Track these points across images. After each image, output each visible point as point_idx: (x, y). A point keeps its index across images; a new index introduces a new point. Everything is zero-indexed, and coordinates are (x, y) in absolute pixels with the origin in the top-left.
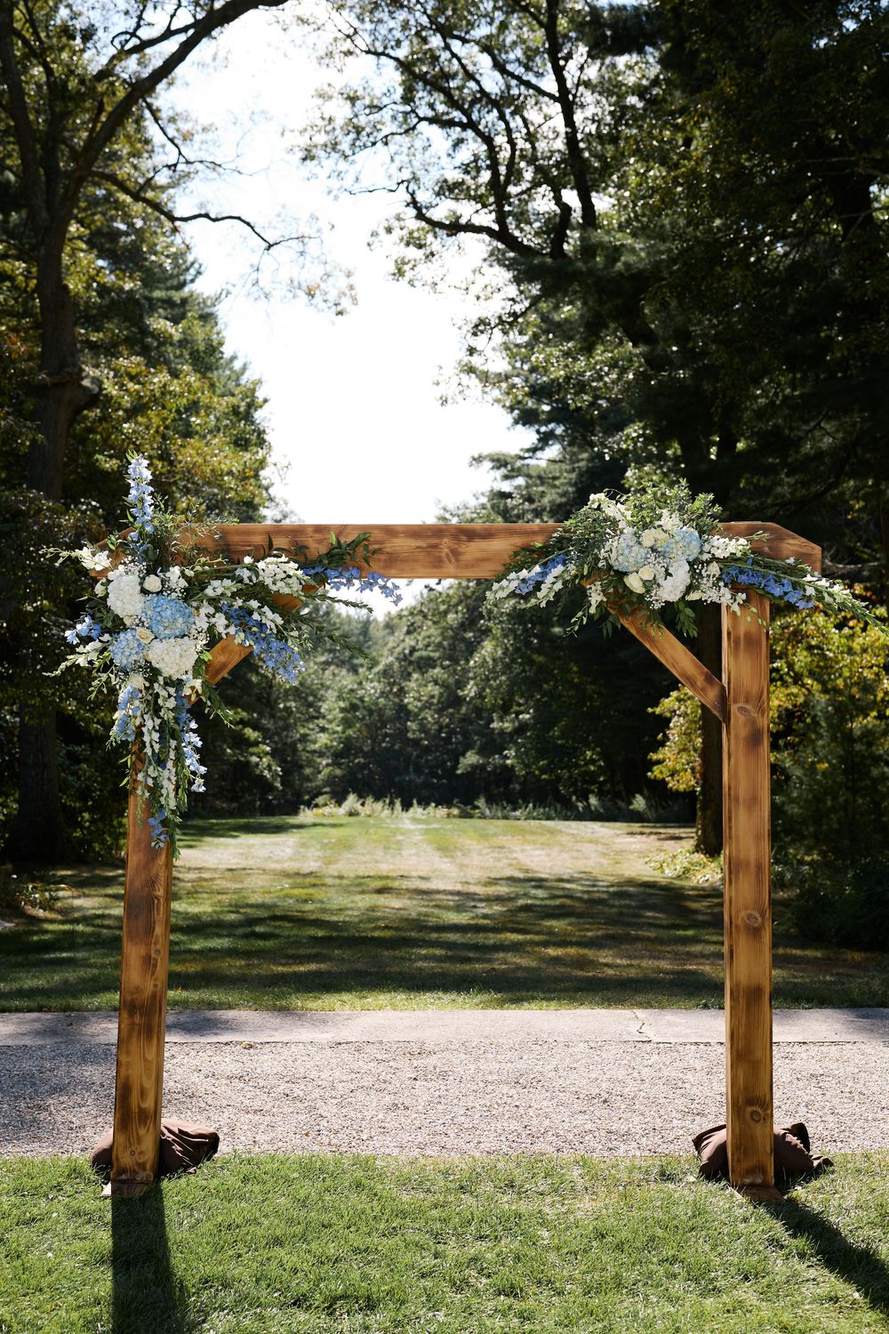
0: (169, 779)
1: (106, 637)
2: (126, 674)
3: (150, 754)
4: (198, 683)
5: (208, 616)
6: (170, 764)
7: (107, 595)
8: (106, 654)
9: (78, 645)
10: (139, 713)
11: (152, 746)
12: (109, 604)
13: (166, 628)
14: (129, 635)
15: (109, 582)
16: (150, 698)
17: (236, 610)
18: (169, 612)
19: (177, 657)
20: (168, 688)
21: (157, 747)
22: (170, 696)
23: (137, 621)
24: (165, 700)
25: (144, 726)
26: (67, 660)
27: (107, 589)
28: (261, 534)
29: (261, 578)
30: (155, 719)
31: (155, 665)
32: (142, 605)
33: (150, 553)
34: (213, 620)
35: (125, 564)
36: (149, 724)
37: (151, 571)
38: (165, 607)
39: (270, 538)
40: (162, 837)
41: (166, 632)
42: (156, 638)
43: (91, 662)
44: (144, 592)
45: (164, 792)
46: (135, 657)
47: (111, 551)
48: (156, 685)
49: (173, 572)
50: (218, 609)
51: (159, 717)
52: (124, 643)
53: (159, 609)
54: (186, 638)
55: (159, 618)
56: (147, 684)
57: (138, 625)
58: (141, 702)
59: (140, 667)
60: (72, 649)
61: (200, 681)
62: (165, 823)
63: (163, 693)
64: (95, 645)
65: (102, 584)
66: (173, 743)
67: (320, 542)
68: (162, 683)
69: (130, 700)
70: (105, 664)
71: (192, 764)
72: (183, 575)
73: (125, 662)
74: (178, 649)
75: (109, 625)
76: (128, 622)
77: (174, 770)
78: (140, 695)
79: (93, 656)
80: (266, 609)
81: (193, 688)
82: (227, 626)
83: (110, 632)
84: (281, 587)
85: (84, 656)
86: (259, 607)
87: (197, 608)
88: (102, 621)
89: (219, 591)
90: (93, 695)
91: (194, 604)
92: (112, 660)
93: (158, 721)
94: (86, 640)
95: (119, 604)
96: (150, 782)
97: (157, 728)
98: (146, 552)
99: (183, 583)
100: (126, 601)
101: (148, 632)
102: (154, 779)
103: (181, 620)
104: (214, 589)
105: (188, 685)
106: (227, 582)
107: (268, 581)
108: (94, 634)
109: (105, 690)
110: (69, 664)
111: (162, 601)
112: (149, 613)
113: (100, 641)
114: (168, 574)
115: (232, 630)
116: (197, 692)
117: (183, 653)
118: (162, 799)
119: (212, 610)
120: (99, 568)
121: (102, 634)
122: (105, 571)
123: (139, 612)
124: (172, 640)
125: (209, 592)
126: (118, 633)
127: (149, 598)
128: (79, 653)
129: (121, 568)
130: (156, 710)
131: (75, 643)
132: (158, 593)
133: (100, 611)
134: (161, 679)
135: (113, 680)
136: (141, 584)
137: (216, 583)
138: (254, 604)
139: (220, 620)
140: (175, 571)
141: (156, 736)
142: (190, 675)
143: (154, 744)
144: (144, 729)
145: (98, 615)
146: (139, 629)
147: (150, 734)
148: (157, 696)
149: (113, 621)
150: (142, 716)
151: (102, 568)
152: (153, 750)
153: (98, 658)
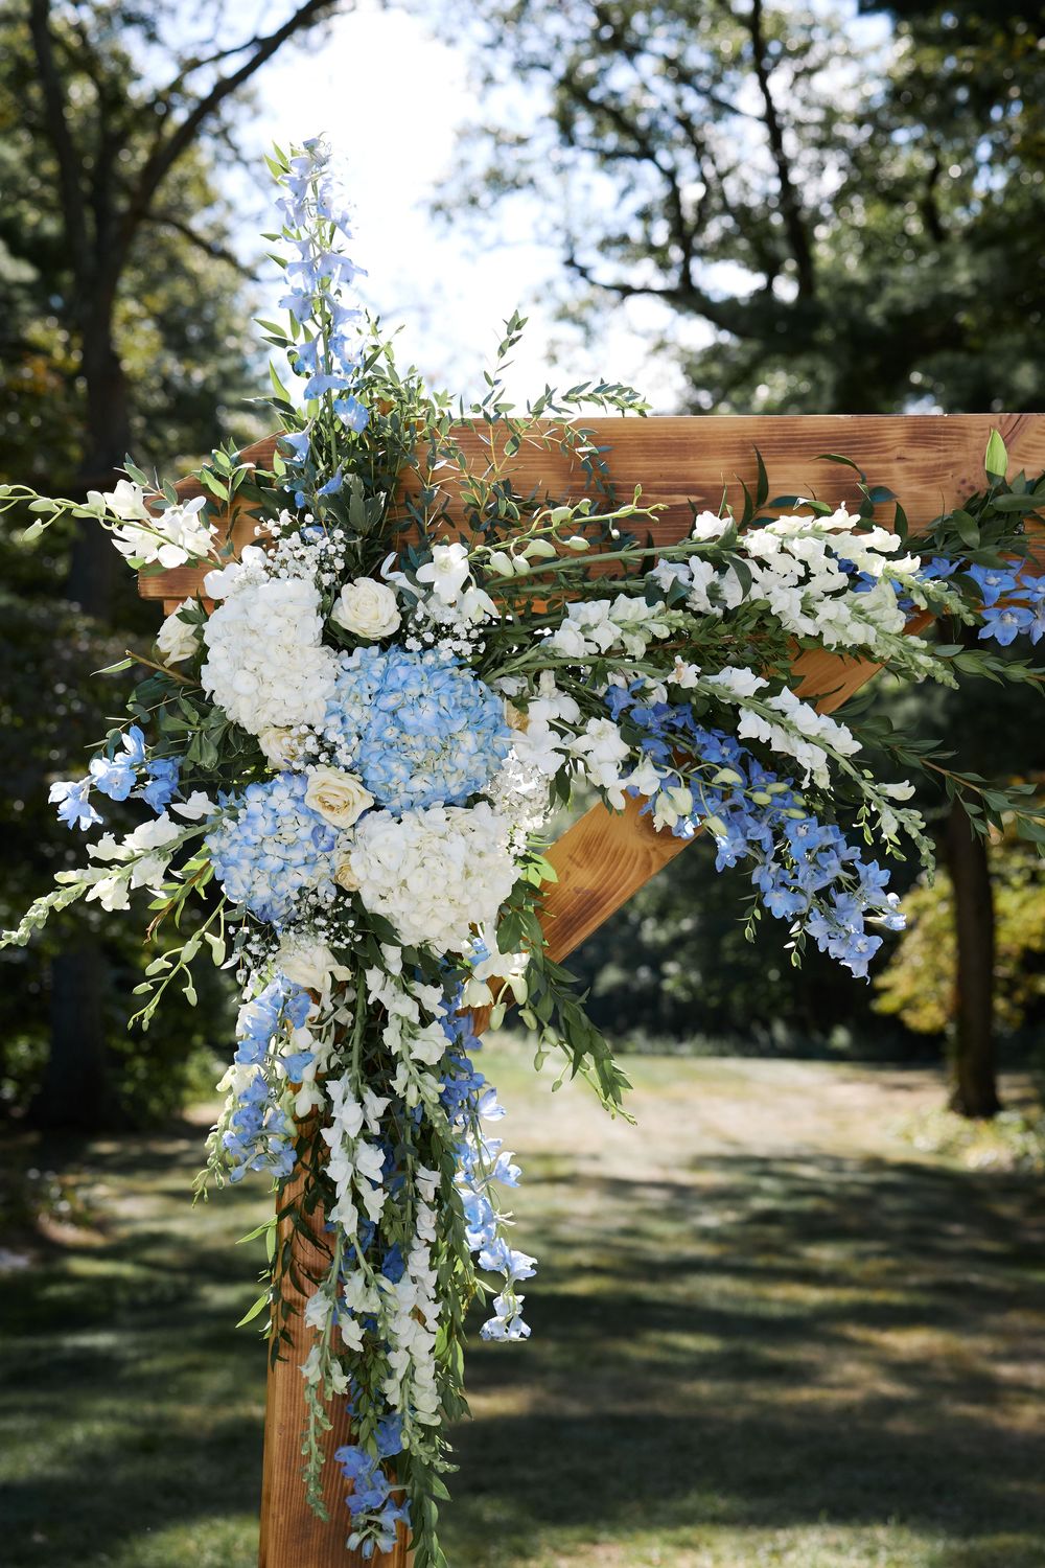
0: (418, 1315)
1: (197, 805)
2: (268, 934)
3: (351, 1229)
4: (514, 968)
5: (559, 727)
6: (419, 1260)
7: (202, 655)
8: (194, 864)
9: (95, 834)
10: (308, 1074)
11: (357, 1198)
12: (207, 684)
13: (415, 769)
14: (281, 794)
15: (208, 606)
16: (345, 1017)
17: (657, 709)
18: (428, 712)
19: (456, 873)
20: (418, 988)
21: (375, 1201)
22: (426, 1019)
23: (311, 746)
24: (409, 1031)
25: (329, 1123)
26: (54, 886)
27: (199, 634)
28: (726, 449)
29: (756, 592)
30: (369, 1096)
31: (372, 904)
32: (326, 686)
33: (356, 502)
34: (578, 745)
35: (265, 542)
36: (348, 1116)
37: (362, 563)
38: (414, 691)
39: (761, 464)
40: (388, 1518)
41: (417, 784)
42: (377, 807)
43: (140, 896)
44: (337, 639)
45: (398, 1361)
46: (304, 878)
47: (212, 500)
48: (374, 977)
49: (445, 565)
50: (592, 706)
51: (381, 1091)
52: (263, 826)
53: (390, 701)
54: (483, 806)
55: (391, 733)
56: (344, 974)
57: (313, 760)
58: (318, 1035)
59: (318, 911)
60: (74, 847)
61: (520, 961)
62: (397, 1466)
63: (401, 1007)
64: (157, 833)
65: (184, 617)
66: (428, 1181)
67: (929, 475)
68: (396, 969)
69: (280, 1027)
70: (193, 896)
71: (486, 1245)
72: (479, 574)
73: (263, 892)
74: (457, 848)
75: (209, 759)
76: (274, 749)
77: (431, 1278)
78: (315, 1010)
79: (150, 873)
80: (786, 699)
81: (495, 983)
82: (629, 765)
83: (215, 785)
84: (838, 624)
85: (116, 873)
86: (762, 694)
87: (521, 703)
88: (183, 747)
89: (606, 637)
90: (149, 1010)
91: (511, 686)
92: (214, 887)
93: (378, 1105)
94: (125, 815)
95: (244, 682)
96: (353, 1335)
97: (375, 1129)
98: (340, 501)
99: (480, 605)
100: (268, 672)
101: (351, 783)
102: (368, 1321)
103: (469, 741)
104: (585, 629)
105: (480, 973)
106: (633, 608)
107: (785, 603)
108: (152, 793)
109: (191, 993)
110: (59, 900)
111: (405, 669)
112: (355, 714)
113: (176, 818)
114: (425, 573)
115: (646, 778)
116: (509, 996)
117: (475, 861)
118: (391, 1388)
119: (569, 710)
120: (172, 559)
121: (184, 793)
122: (195, 567)
123: (316, 714)
124: (438, 813)
125: (568, 641)
126: (240, 791)
127: (352, 662)
128: (99, 863)
129: (252, 555)
130: (377, 1068)
131: (85, 824)
132: (384, 644)
133: (173, 708)
134: (392, 955)
135: (218, 955)
136: (325, 610)
137: (595, 610)
138: (741, 682)
139: (604, 743)
140: (450, 561)
141: (372, 1160)
142: (489, 939)
143: (364, 1188)
144: (330, 1136)
145: (171, 724)
146: (318, 775)
147: (351, 1150)
148: (377, 1016)
149: (224, 746)
150: (321, 1081)
151: (183, 558)
152: (363, 1213)
153: (168, 877)
